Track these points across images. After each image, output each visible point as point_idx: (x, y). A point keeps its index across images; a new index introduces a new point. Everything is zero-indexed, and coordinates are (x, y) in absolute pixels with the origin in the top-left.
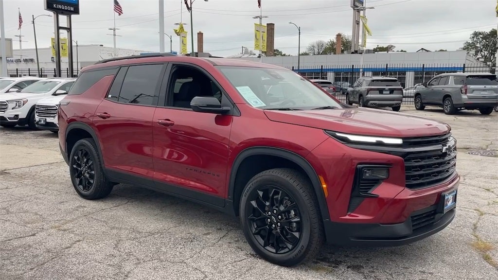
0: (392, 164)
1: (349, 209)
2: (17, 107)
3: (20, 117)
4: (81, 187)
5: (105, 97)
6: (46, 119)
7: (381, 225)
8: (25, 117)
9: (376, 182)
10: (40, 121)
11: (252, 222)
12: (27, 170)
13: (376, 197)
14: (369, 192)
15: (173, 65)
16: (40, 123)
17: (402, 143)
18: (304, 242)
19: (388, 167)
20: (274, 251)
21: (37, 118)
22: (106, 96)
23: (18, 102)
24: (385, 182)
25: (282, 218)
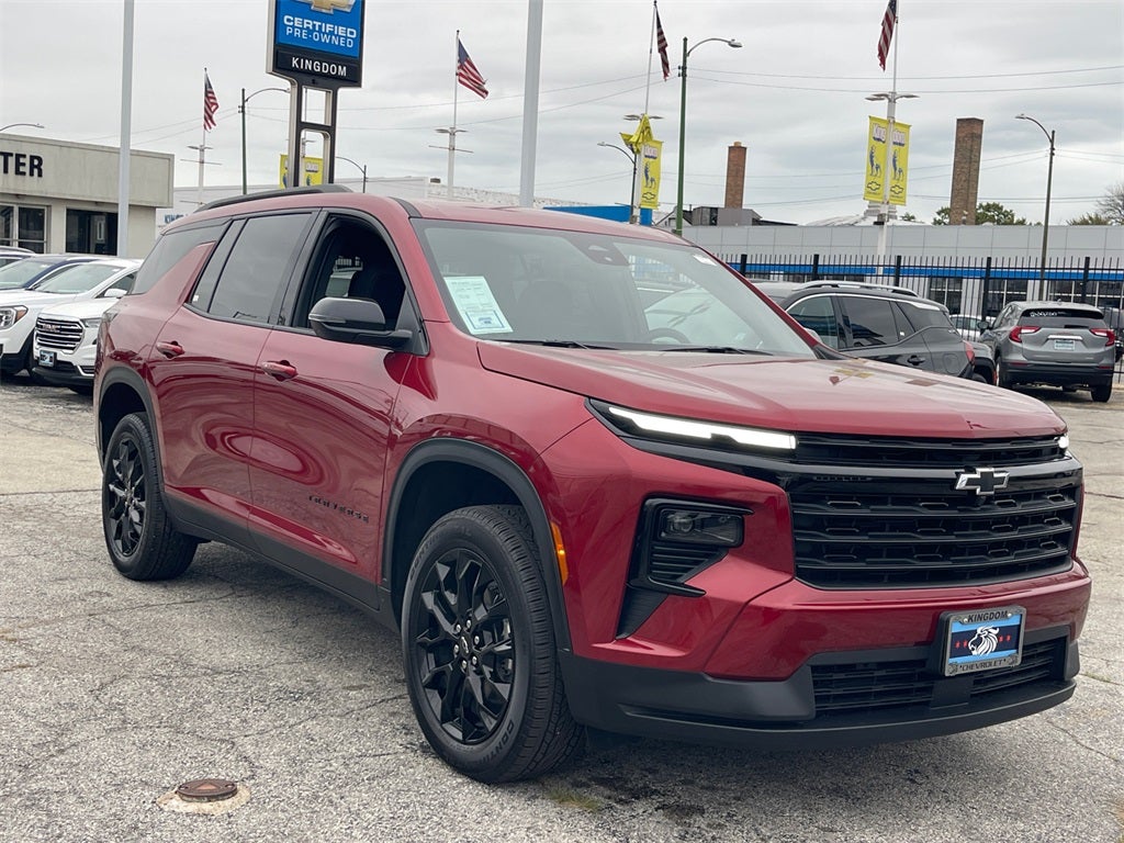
0: (753, 504)
1: (622, 624)
2: (2, 324)
3: (4, 352)
4: (119, 542)
5: (186, 301)
6: (55, 354)
7: (710, 679)
8: (17, 351)
9: (710, 553)
10: (42, 357)
11: (423, 651)
12: (46, 499)
13: (697, 596)
14: (680, 580)
15: (330, 215)
16: (41, 363)
17: (794, 447)
18: (513, 713)
19: (741, 514)
20: (459, 735)
21: (37, 353)
22: (189, 299)
23: (6, 312)
24: (733, 555)
25: (482, 643)
